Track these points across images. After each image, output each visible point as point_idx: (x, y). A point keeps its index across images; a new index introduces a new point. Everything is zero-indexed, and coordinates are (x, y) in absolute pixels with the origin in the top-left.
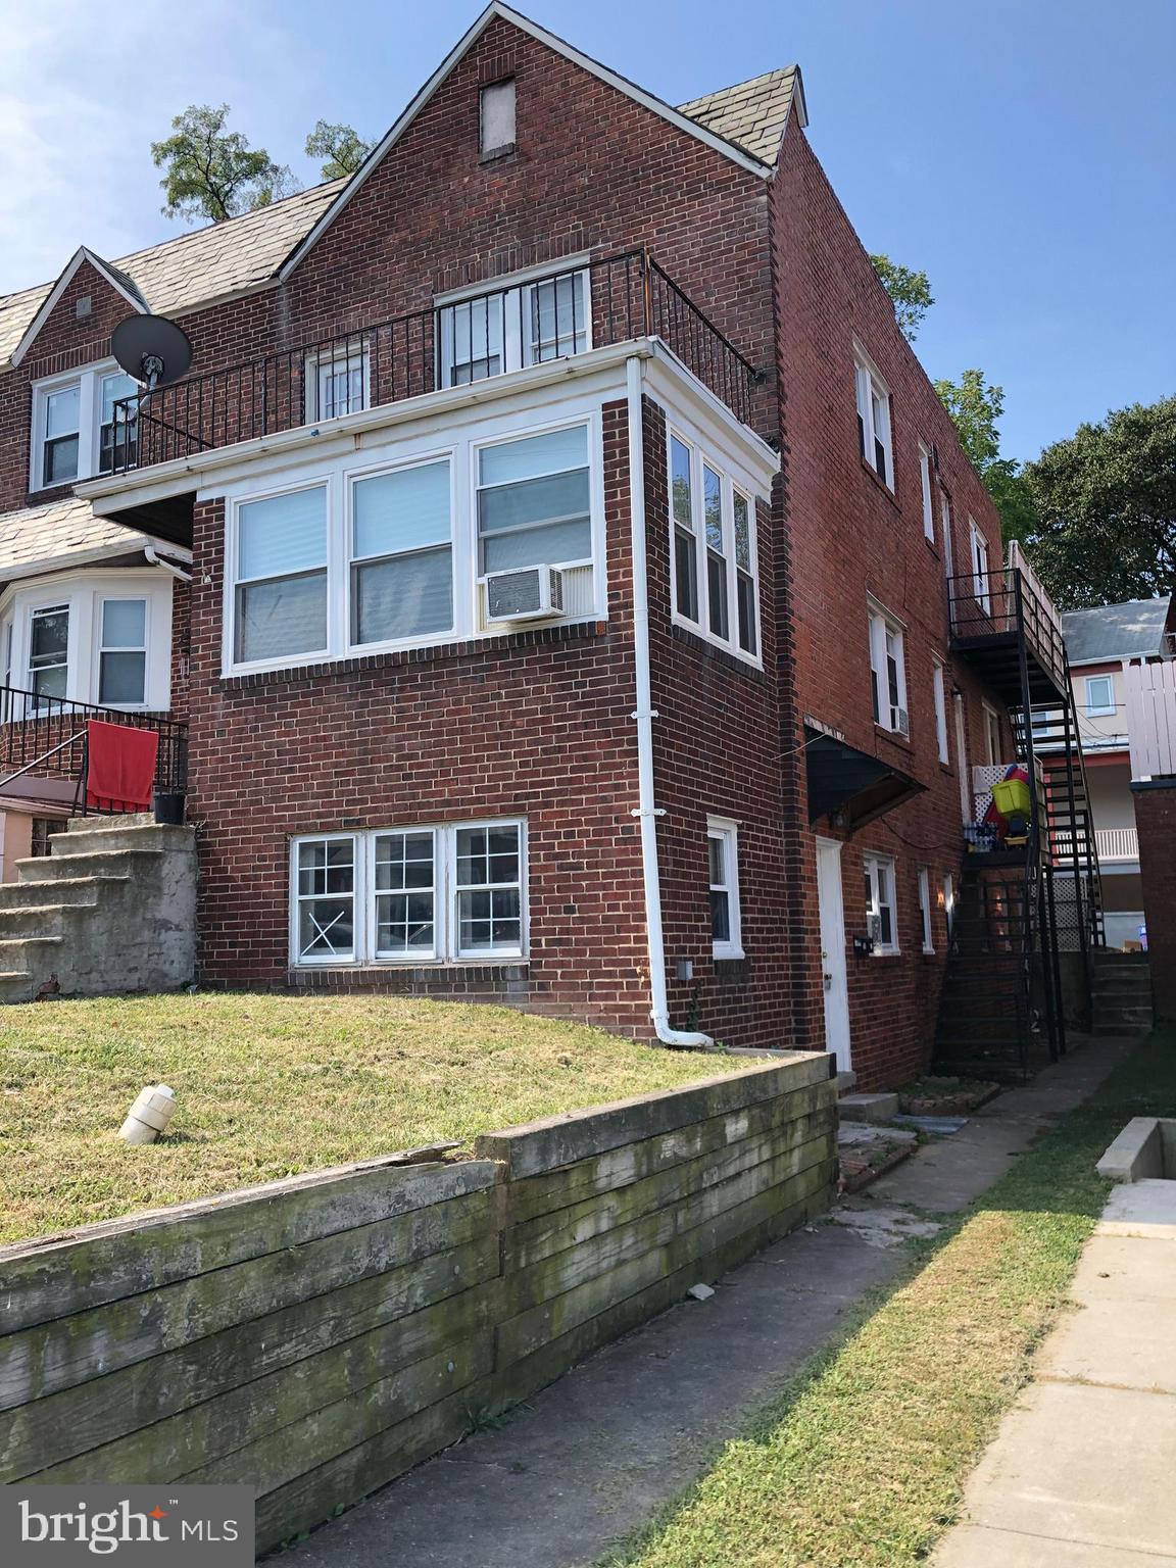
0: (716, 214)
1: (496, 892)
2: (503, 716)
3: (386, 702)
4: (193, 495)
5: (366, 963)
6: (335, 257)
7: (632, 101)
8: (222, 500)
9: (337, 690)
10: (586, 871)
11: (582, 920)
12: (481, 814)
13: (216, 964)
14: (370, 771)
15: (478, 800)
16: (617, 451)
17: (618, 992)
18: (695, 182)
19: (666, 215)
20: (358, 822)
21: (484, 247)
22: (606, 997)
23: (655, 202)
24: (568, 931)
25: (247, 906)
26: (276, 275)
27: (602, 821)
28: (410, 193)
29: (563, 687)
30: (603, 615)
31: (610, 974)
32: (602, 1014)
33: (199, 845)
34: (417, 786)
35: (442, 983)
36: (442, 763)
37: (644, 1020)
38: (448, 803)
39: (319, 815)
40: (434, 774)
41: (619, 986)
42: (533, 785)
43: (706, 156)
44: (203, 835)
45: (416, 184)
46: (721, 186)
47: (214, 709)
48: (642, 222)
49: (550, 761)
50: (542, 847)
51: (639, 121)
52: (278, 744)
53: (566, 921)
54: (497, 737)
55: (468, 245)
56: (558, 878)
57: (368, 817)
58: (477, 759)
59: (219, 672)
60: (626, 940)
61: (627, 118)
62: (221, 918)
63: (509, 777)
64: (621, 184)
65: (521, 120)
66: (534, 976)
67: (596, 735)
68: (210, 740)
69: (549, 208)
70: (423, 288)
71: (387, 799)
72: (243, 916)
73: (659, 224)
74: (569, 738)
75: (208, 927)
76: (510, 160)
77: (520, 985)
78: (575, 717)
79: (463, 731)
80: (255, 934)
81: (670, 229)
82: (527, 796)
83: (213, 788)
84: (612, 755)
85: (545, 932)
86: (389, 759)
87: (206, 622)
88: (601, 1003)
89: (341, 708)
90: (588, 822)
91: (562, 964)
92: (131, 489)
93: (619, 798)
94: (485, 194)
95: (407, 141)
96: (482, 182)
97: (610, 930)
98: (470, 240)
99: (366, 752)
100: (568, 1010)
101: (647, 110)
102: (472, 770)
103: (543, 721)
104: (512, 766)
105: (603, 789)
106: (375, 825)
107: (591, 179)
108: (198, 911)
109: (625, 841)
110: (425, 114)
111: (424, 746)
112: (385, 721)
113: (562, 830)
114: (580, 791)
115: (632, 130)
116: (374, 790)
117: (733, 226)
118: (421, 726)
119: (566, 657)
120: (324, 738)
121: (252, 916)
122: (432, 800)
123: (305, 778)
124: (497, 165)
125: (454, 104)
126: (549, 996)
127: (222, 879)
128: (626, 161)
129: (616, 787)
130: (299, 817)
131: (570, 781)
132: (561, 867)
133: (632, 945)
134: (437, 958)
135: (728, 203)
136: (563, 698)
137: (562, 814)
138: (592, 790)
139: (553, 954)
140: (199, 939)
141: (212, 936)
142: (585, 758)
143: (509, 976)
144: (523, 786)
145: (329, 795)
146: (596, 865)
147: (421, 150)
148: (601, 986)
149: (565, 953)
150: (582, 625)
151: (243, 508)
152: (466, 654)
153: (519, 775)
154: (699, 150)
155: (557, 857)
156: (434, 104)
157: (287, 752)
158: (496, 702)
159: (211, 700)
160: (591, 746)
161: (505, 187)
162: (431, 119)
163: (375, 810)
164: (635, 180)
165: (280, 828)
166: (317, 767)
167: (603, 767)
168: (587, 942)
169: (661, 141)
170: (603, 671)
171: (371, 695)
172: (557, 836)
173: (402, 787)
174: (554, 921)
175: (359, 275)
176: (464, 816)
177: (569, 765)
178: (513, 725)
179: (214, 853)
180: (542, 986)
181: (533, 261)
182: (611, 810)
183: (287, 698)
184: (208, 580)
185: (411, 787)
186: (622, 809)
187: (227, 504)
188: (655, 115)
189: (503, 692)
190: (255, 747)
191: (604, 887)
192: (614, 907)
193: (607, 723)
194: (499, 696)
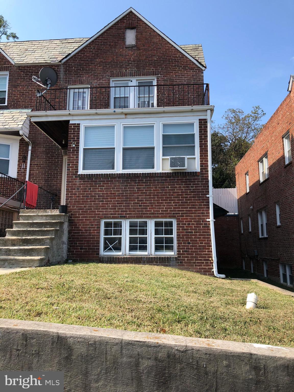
0: (191, 75)
1: (166, 238)
2: (169, 192)
3: (134, 186)
4: (69, 121)
5: (125, 255)
6: (79, 61)
7: (169, 43)
8: (79, 124)
9: (118, 181)
10: (194, 233)
11: (193, 246)
12: (162, 217)
13: (75, 254)
14: (129, 203)
15: (162, 214)
16: (203, 131)
17: (203, 265)
18: (185, 66)
19: (177, 72)
20: (125, 217)
21: (126, 69)
22: (200, 266)
23: (174, 69)
24: (188, 249)
25: (86, 238)
26: (60, 61)
27: (198, 221)
28: (104, 49)
29: (187, 187)
30: (199, 170)
31: (201, 260)
32: (198, 270)
33: (69, 220)
34: (143, 208)
35: (150, 261)
36: (151, 203)
37: (210, 272)
38: (153, 214)
39: (112, 214)
40: (149, 206)
41: (203, 263)
42: (178, 211)
43: (188, 61)
44: (71, 217)
45: (106, 48)
46: (192, 69)
47: (75, 182)
48: (171, 73)
49: (183, 205)
50: (181, 227)
51: (170, 48)
52: (98, 194)
53: (188, 246)
54: (168, 198)
55: (121, 67)
56: (185, 235)
57: (128, 216)
58: (162, 203)
59: (77, 172)
60: (205, 251)
61: (167, 46)
62: (77, 241)
63: (171, 208)
64: (165, 62)
65: (137, 39)
66: (179, 260)
67: (196, 200)
68: (74, 191)
69: (145, 63)
70: (107, 75)
71: (134, 211)
72: (85, 241)
73: (176, 74)
74: (189, 200)
75: (72, 244)
76: (134, 48)
77: (174, 262)
78: (191, 195)
79: (157, 195)
80: (89, 246)
81: (178, 76)
82: (177, 214)
83: (74, 204)
84: (201, 205)
85: (182, 249)
86: (135, 201)
87: (73, 157)
88: (198, 267)
89: (119, 186)
90: (194, 221)
91: (187, 257)
92: (47, 116)
93: (203, 216)
94: (127, 55)
95: (103, 36)
96: (126, 52)
97: (201, 249)
98: (122, 66)
99: (127, 198)
100: (189, 269)
101: (173, 46)
102: (161, 206)
103: (181, 195)
104: (172, 206)
105: (198, 213)
106: (129, 218)
107: (157, 59)
108: (69, 239)
109: (205, 227)
110: (109, 30)
111: (145, 198)
112: (133, 191)
113: (187, 223)
114: (192, 213)
115: (168, 50)
116: (130, 209)
117: (195, 79)
118: (144, 193)
119: (188, 179)
120: (114, 194)
121: (88, 241)
122: (148, 212)
123: (107, 204)
124: (130, 49)
125: (117, 30)
126: (183, 265)
127: (77, 230)
128: (167, 57)
129: (202, 213)
130: (105, 214)
131: (189, 211)
132: (186, 232)
133: (207, 253)
134: (148, 254)
135: (194, 73)
136: (187, 190)
137: (187, 219)
138: (196, 213)
139: (184, 254)
140: (69, 247)
141: (74, 246)
142: (193, 205)
143: (172, 260)
144: (175, 211)
145: (115, 209)
146: (197, 232)
147: (107, 39)
148: (198, 263)
149: (187, 254)
150: (193, 172)
151: (86, 128)
152: (159, 176)
153: (174, 208)
154: (186, 59)
155: (185, 229)
156: (112, 28)
157: (101, 196)
158: (168, 189)
159: (74, 179)
160: (195, 202)
161: (132, 55)
162: (111, 32)
163: (130, 214)
164: (169, 62)
165: (99, 217)
166: (111, 201)
167: (198, 208)
168: (194, 252)
169: (176, 54)
170: (199, 184)
171: (129, 183)
172: (185, 224)
173: (139, 208)
174: (184, 246)
175: (87, 67)
176: (158, 217)
177: (189, 207)
178: (173, 195)
179: (75, 222)
180: (181, 262)
181: (140, 75)
182: (201, 219)
183: (101, 181)
184: (74, 146)
185: (141, 208)
186: (204, 219)
187: (81, 125)
188: (175, 47)
189: (170, 186)
190: (90, 194)
191: (199, 238)
192: (202, 243)
193: (200, 197)
194: (168, 187)
